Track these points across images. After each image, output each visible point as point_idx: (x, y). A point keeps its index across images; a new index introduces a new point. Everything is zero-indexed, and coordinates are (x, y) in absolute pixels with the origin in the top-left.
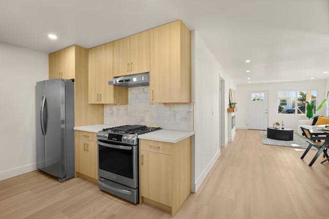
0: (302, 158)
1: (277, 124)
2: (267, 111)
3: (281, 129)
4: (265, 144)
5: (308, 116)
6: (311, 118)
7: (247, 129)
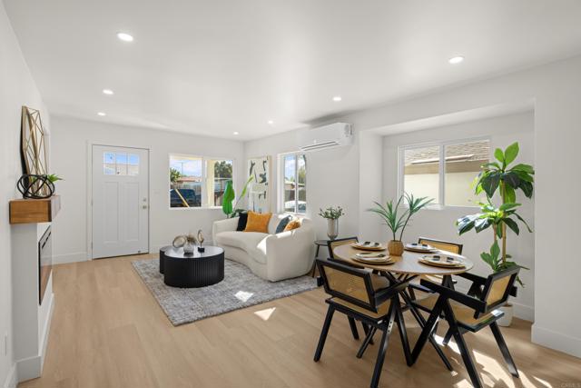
1: (191, 240)
2: (146, 204)
3: (197, 255)
4: (180, 325)
5: (225, 211)
6: (230, 215)
7: (90, 259)
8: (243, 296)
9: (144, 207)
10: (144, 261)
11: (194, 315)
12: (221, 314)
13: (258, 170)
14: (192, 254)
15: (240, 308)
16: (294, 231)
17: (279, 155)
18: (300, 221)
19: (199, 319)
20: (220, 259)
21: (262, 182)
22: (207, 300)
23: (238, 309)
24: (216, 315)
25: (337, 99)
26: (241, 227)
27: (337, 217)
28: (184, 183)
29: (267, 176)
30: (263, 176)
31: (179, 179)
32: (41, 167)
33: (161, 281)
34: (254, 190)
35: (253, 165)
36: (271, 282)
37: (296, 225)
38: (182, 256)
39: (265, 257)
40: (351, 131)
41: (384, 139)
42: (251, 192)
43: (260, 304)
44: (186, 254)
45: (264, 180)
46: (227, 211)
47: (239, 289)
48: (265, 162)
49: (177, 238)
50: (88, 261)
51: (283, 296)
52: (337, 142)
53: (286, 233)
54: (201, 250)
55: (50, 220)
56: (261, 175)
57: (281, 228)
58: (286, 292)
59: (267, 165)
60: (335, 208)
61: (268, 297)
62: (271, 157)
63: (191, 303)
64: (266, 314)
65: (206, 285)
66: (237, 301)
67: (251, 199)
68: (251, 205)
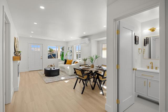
0: (74, 88)
1: (51, 66)
2: (42, 58)
3: (53, 69)
4: (47, 83)
5: (62, 60)
6: (63, 60)
7: (28, 71)
8: (63, 78)
9: (41, 59)
10: (41, 71)
11: (50, 82)
13: (70, 49)
14: (52, 69)
15: (61, 81)
16: (76, 64)
17: (75, 45)
18: (78, 62)
19: (51, 82)
20: (58, 70)
22: (54, 79)
24: (56, 82)
25: (84, 33)
26: (65, 63)
27: (86, 60)
28: (54, 52)
29: (72, 51)
31: (53, 51)
32: (18, 49)
33: (44, 75)
34: (69, 54)
35: (69, 48)
36: (70, 76)
37: (77, 62)
38: (49, 70)
39: (69, 70)
40: (90, 40)
41: (98, 41)
42: (68, 55)
43: (66, 80)
44: (50, 69)
45: (71, 52)
46: (62, 59)
48: (71, 47)
49: (49, 66)
50: (27, 72)
51: (72, 78)
52: (86, 43)
53: (74, 64)
54: (54, 68)
55: (20, 60)
56: (71, 50)
57: (74, 63)
58: (73, 78)
60: (86, 58)
61: (68, 78)
62: (73, 46)
63: (50, 79)
64: (66, 81)
65: (55, 76)
66: (61, 79)
67: (68, 56)
68: (68, 58)
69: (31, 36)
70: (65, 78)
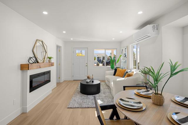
7: (73, 80)
12: (84, 108)
13: (124, 52)
17: (130, 45)
19: (75, 108)
21: (125, 57)
23: (91, 108)
25: (140, 13)
26: (114, 74)
29: (126, 54)
30: (125, 54)
34: (123, 60)
35: (122, 50)
39: (113, 88)
40: (156, 28)
42: (122, 61)
45: (125, 56)
46: (112, 68)
47: (100, 99)
48: (126, 49)
59: (126, 50)
62: (128, 46)
67: (122, 63)
68: (122, 65)
69: (72, 39)
70: (102, 102)
